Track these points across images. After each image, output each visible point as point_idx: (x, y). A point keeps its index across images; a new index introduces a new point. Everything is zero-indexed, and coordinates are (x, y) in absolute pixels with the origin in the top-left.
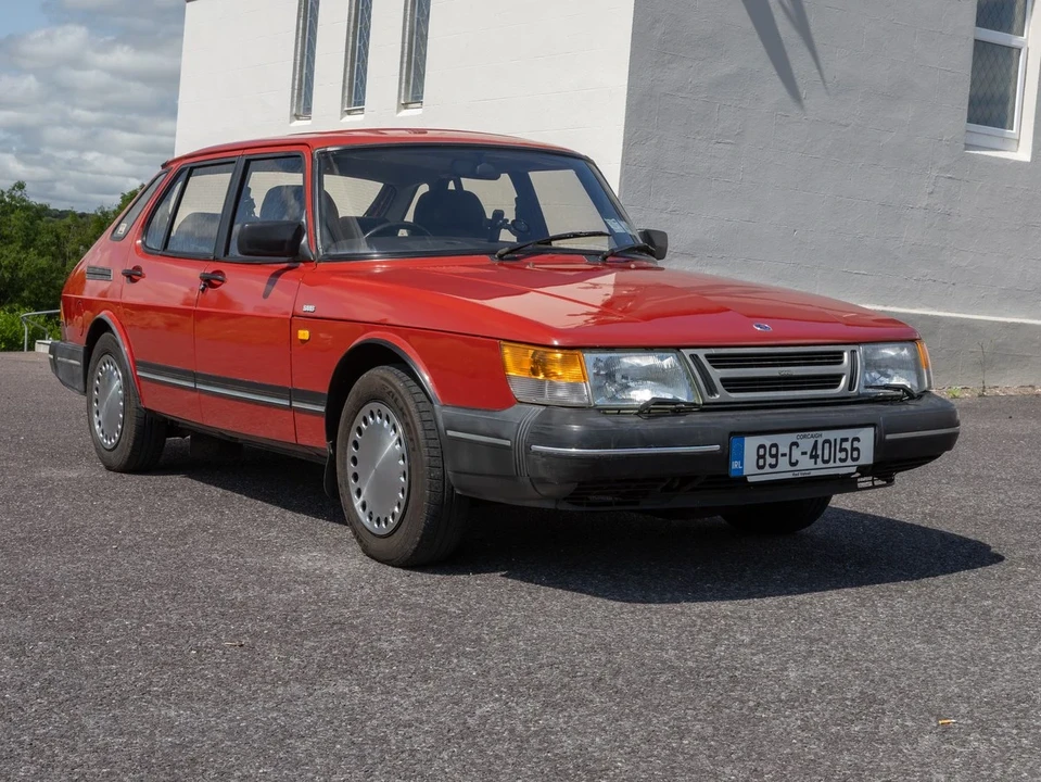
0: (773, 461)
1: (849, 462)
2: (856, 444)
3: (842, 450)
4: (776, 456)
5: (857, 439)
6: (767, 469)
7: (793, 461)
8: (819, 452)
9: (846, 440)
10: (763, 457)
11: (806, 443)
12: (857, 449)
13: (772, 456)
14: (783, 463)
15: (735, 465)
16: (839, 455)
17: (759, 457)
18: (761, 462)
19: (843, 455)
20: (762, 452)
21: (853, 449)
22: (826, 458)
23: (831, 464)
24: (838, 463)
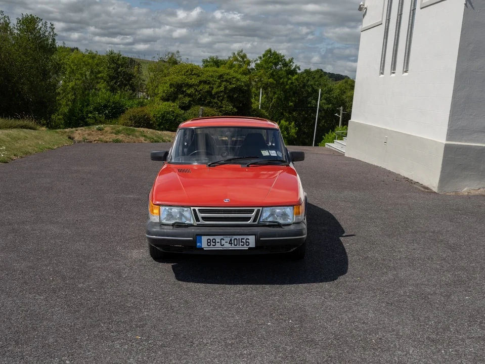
0: (214, 244)
1: (245, 246)
2: (247, 240)
3: (242, 242)
4: (215, 242)
5: (249, 239)
6: (211, 246)
7: (222, 244)
8: (233, 242)
9: (244, 239)
10: (210, 242)
11: (228, 239)
12: (248, 242)
13: (213, 242)
14: (218, 245)
15: (198, 244)
16: (241, 244)
17: (208, 242)
18: (209, 244)
19: (243, 244)
20: (209, 241)
21: (246, 242)
22: (236, 244)
23: (238, 246)
24: (240, 246)
